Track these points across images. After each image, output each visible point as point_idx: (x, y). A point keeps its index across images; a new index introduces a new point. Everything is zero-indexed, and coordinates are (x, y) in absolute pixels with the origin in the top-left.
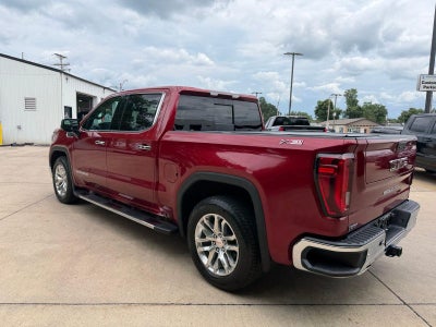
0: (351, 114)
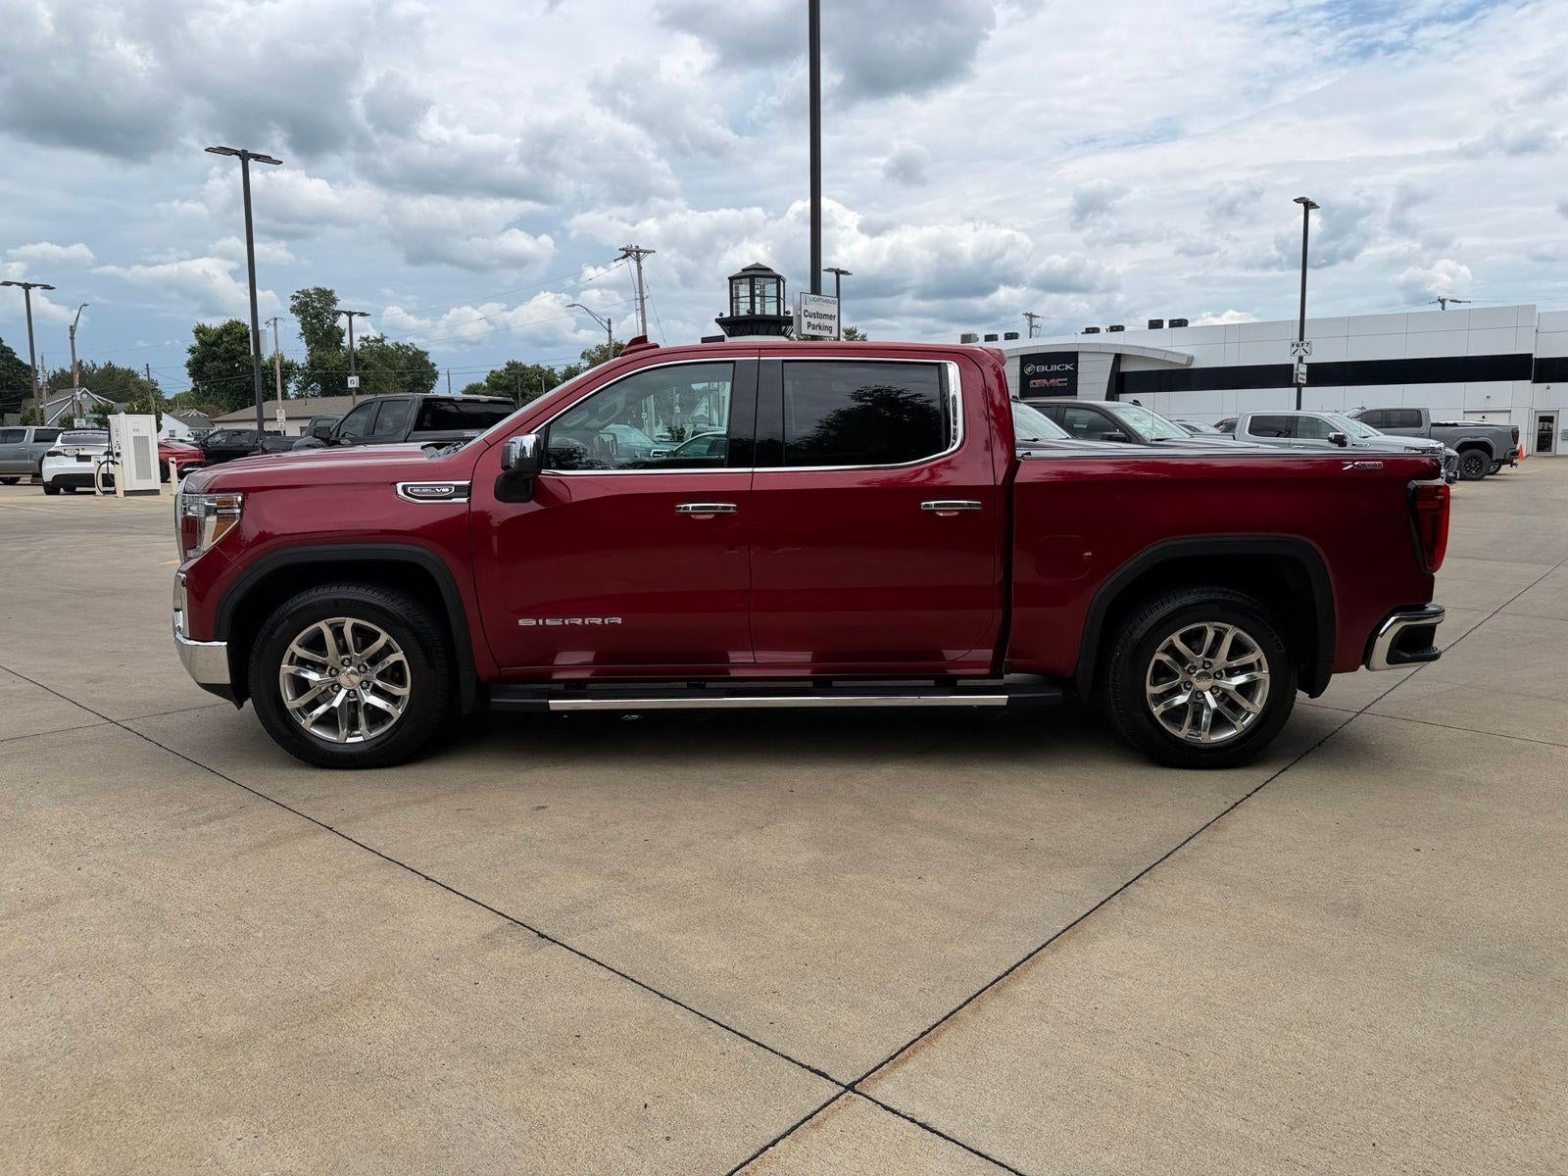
0: (326, 377)
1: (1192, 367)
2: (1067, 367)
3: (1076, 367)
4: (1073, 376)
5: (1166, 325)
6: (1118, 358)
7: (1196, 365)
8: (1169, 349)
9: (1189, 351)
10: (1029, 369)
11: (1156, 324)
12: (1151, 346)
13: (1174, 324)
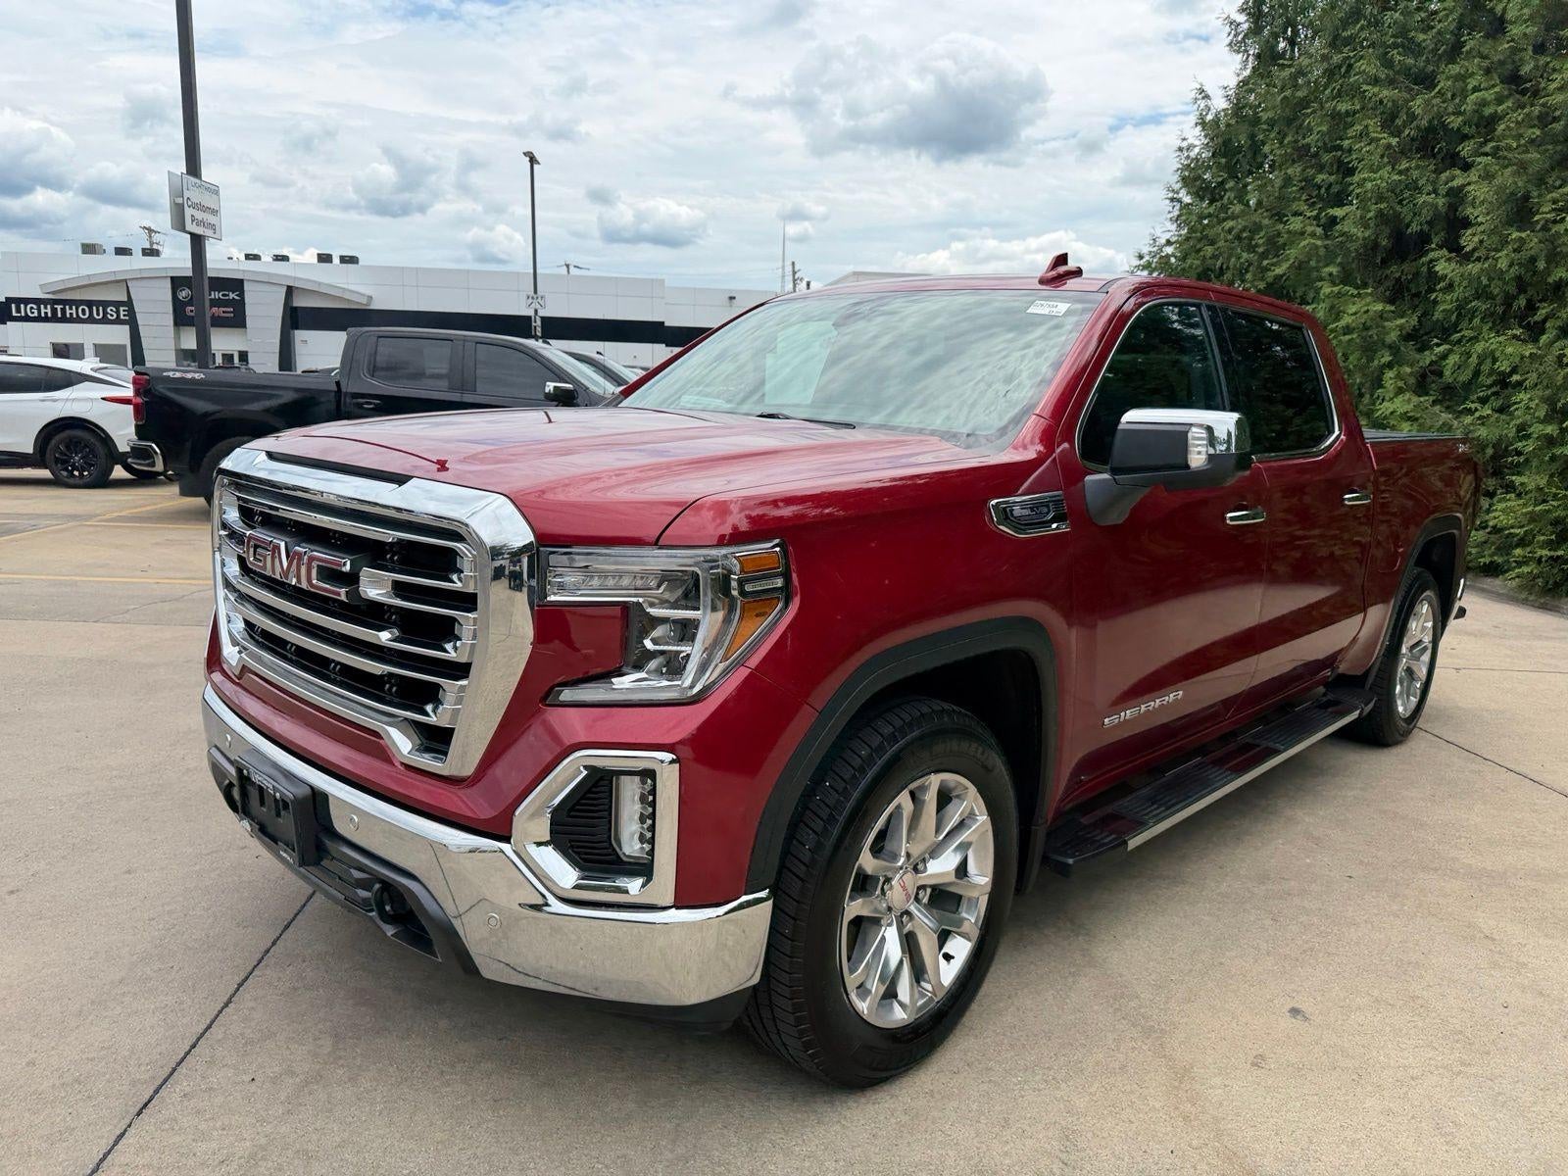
1: (372, 307)
2: (232, 296)
3: (242, 294)
4: (239, 306)
5: (336, 260)
6: (290, 291)
7: (375, 306)
8: (345, 286)
9: (367, 291)
10: (184, 294)
11: (325, 258)
12: (327, 282)
13: (344, 260)
